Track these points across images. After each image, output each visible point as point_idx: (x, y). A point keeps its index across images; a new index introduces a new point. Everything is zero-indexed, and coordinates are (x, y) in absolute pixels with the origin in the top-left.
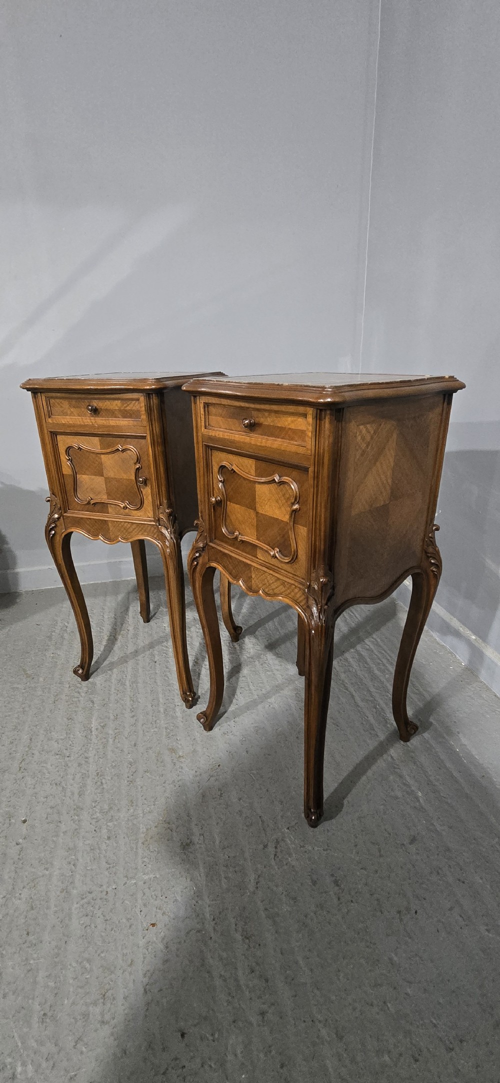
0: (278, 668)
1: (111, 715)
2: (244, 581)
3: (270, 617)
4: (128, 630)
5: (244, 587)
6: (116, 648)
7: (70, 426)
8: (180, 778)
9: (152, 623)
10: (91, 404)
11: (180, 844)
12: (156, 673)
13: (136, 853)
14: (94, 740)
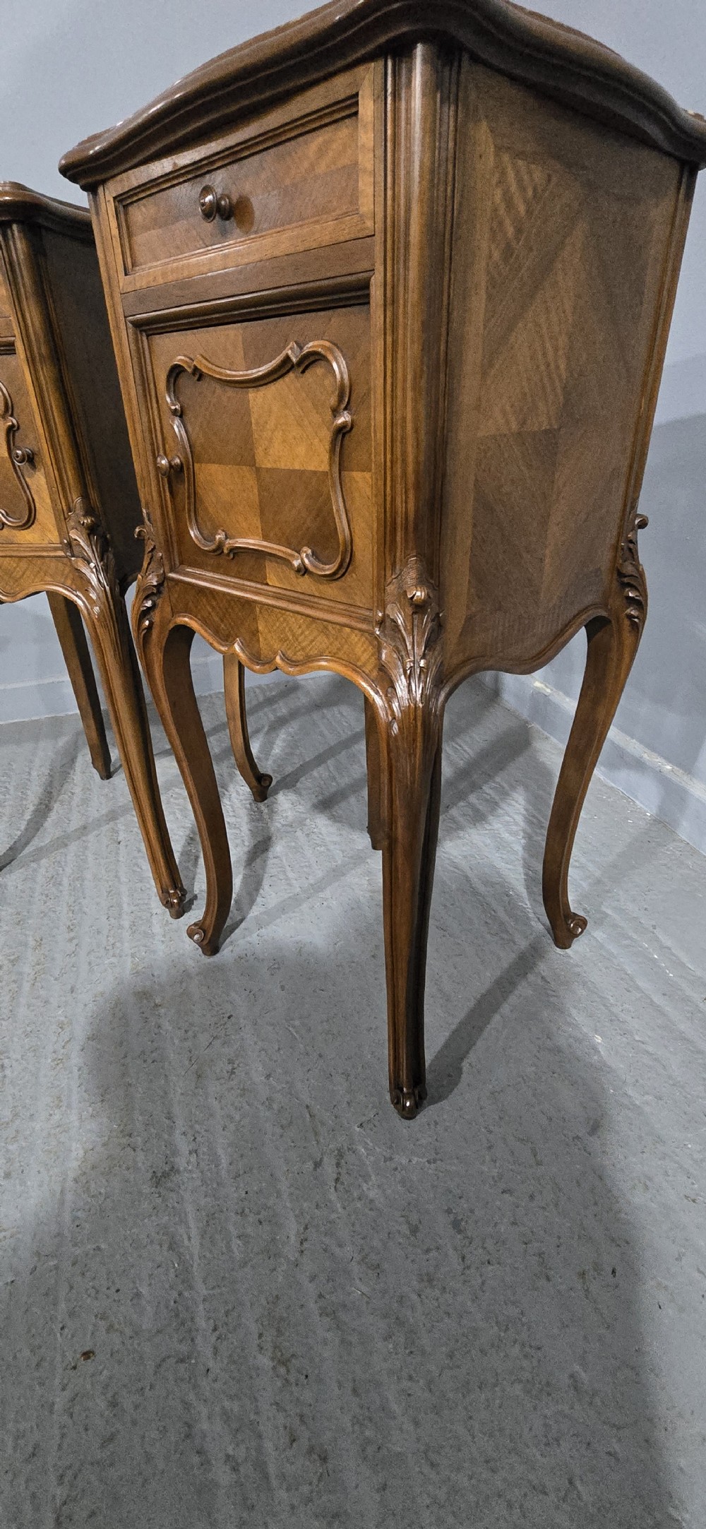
0: (337, 839)
1: (30, 939)
2: (243, 644)
3: (320, 760)
4: (73, 794)
5: (243, 655)
6: (48, 823)
8: (155, 1044)
9: (113, 780)
11: (150, 1175)
12: (118, 861)
13: (61, 1203)
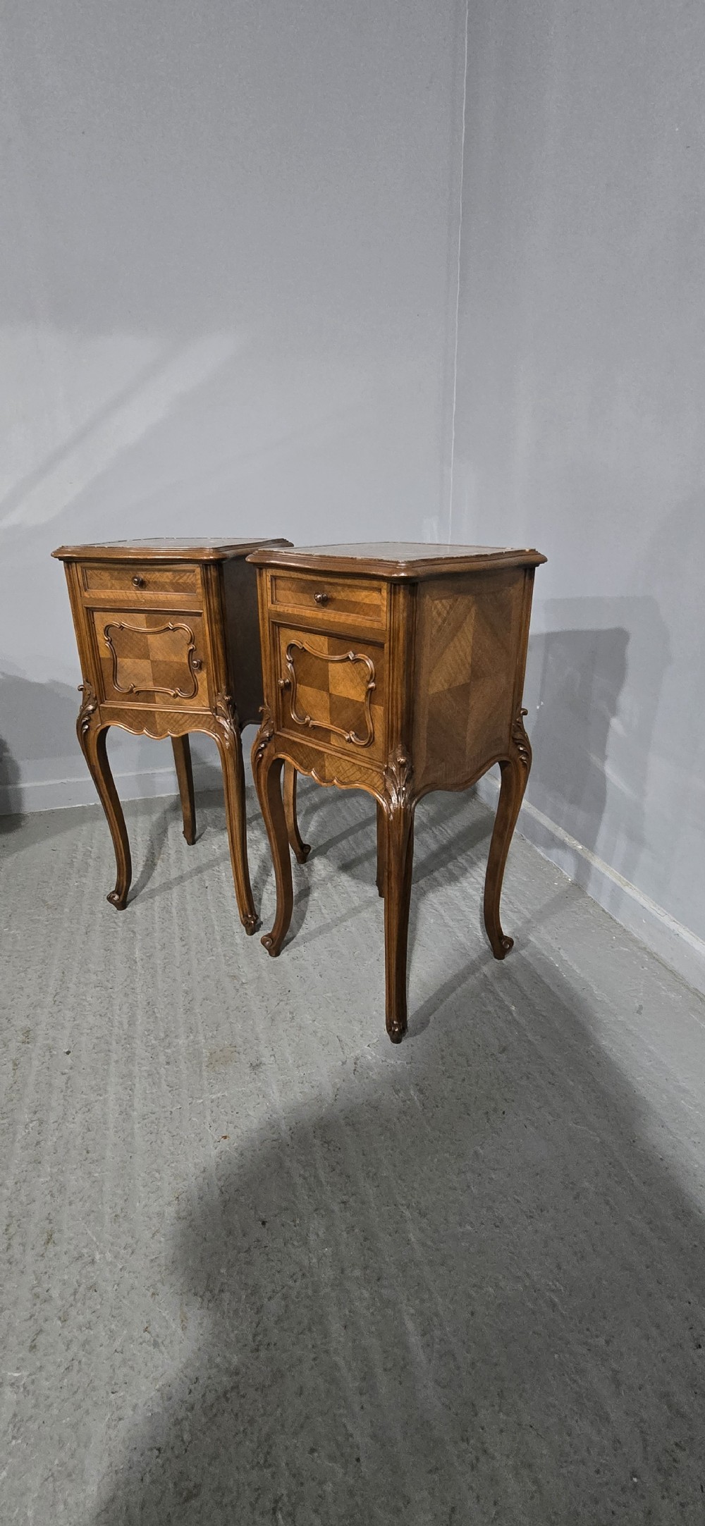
0: (355, 889)
1: (157, 944)
2: (317, 772)
3: (343, 836)
4: (169, 854)
5: (316, 778)
6: (155, 874)
7: (109, 601)
9: (198, 845)
10: (137, 576)
12: (207, 899)
13: (201, 1076)
14: (141, 971)
